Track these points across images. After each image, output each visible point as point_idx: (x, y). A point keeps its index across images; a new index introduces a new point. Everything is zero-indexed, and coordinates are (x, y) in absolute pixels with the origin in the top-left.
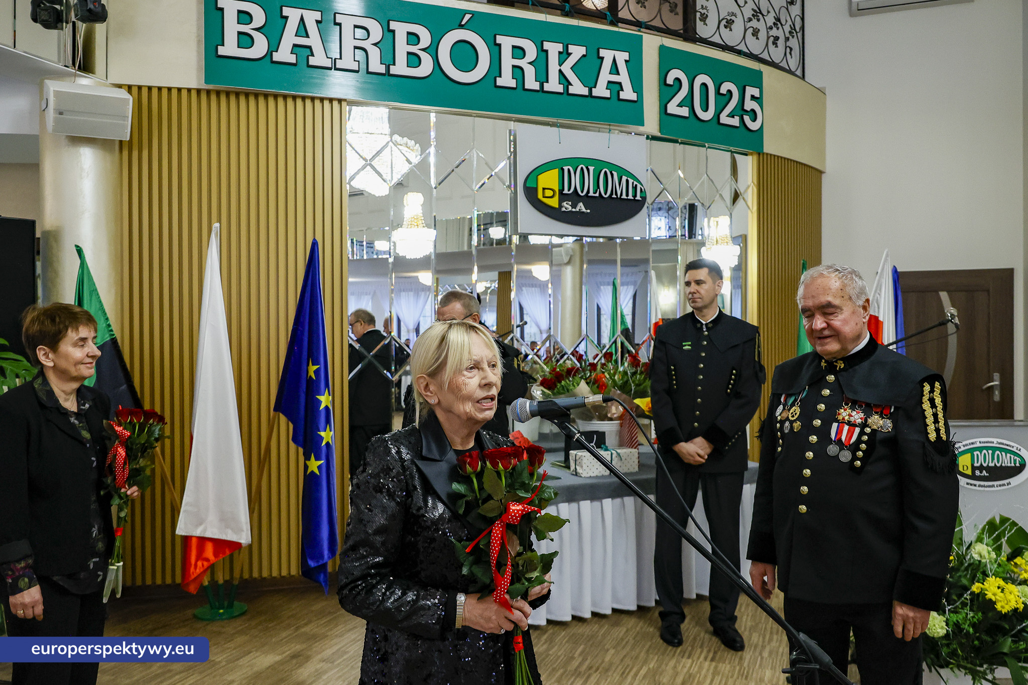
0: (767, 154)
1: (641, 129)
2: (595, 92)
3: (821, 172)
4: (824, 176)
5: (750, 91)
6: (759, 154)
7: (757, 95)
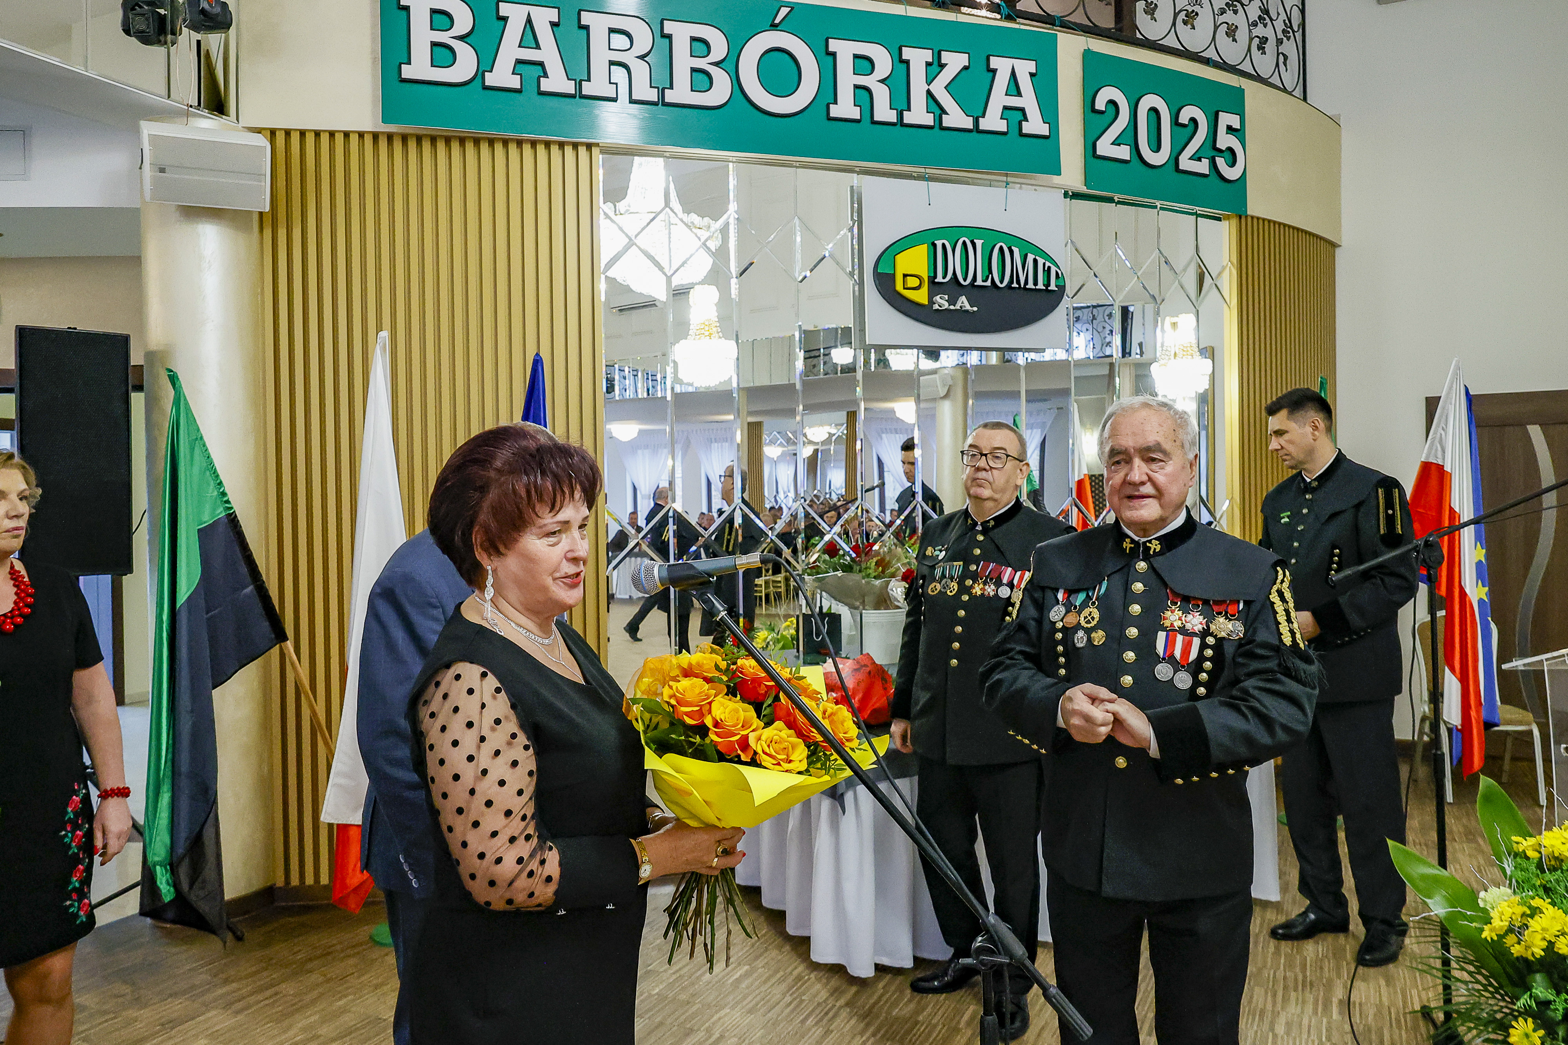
0: (1252, 217)
1: (1056, 179)
2: (984, 124)
3: (1334, 245)
4: (1338, 251)
5: (1227, 119)
6: (1240, 217)
7: (1237, 125)
